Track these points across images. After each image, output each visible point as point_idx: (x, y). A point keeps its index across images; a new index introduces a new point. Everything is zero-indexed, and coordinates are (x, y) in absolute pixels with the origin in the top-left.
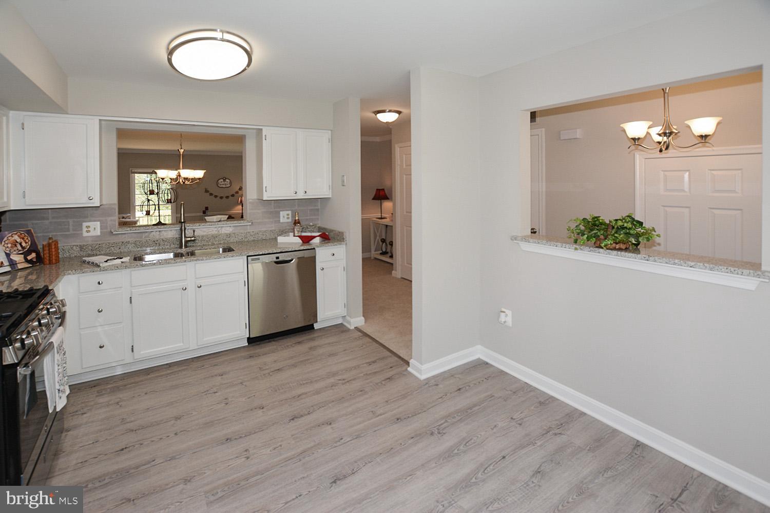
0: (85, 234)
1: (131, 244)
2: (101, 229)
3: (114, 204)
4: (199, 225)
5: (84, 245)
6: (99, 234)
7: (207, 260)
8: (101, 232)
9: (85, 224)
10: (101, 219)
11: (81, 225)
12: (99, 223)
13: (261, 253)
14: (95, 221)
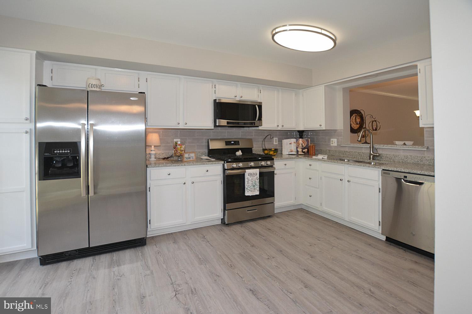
0: (332, 145)
1: (348, 153)
2: (337, 143)
3: (342, 130)
4: (383, 146)
5: (330, 150)
6: (336, 145)
7: (353, 165)
8: (337, 144)
9: (332, 140)
10: (338, 137)
11: (330, 140)
12: (336, 139)
13: (391, 169)
14: (335, 138)
